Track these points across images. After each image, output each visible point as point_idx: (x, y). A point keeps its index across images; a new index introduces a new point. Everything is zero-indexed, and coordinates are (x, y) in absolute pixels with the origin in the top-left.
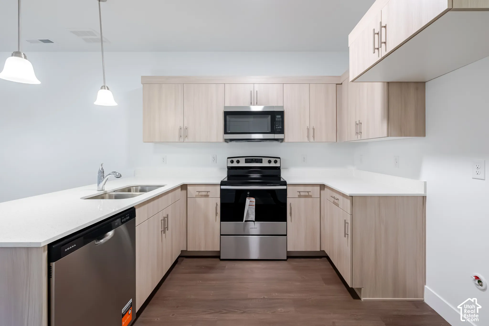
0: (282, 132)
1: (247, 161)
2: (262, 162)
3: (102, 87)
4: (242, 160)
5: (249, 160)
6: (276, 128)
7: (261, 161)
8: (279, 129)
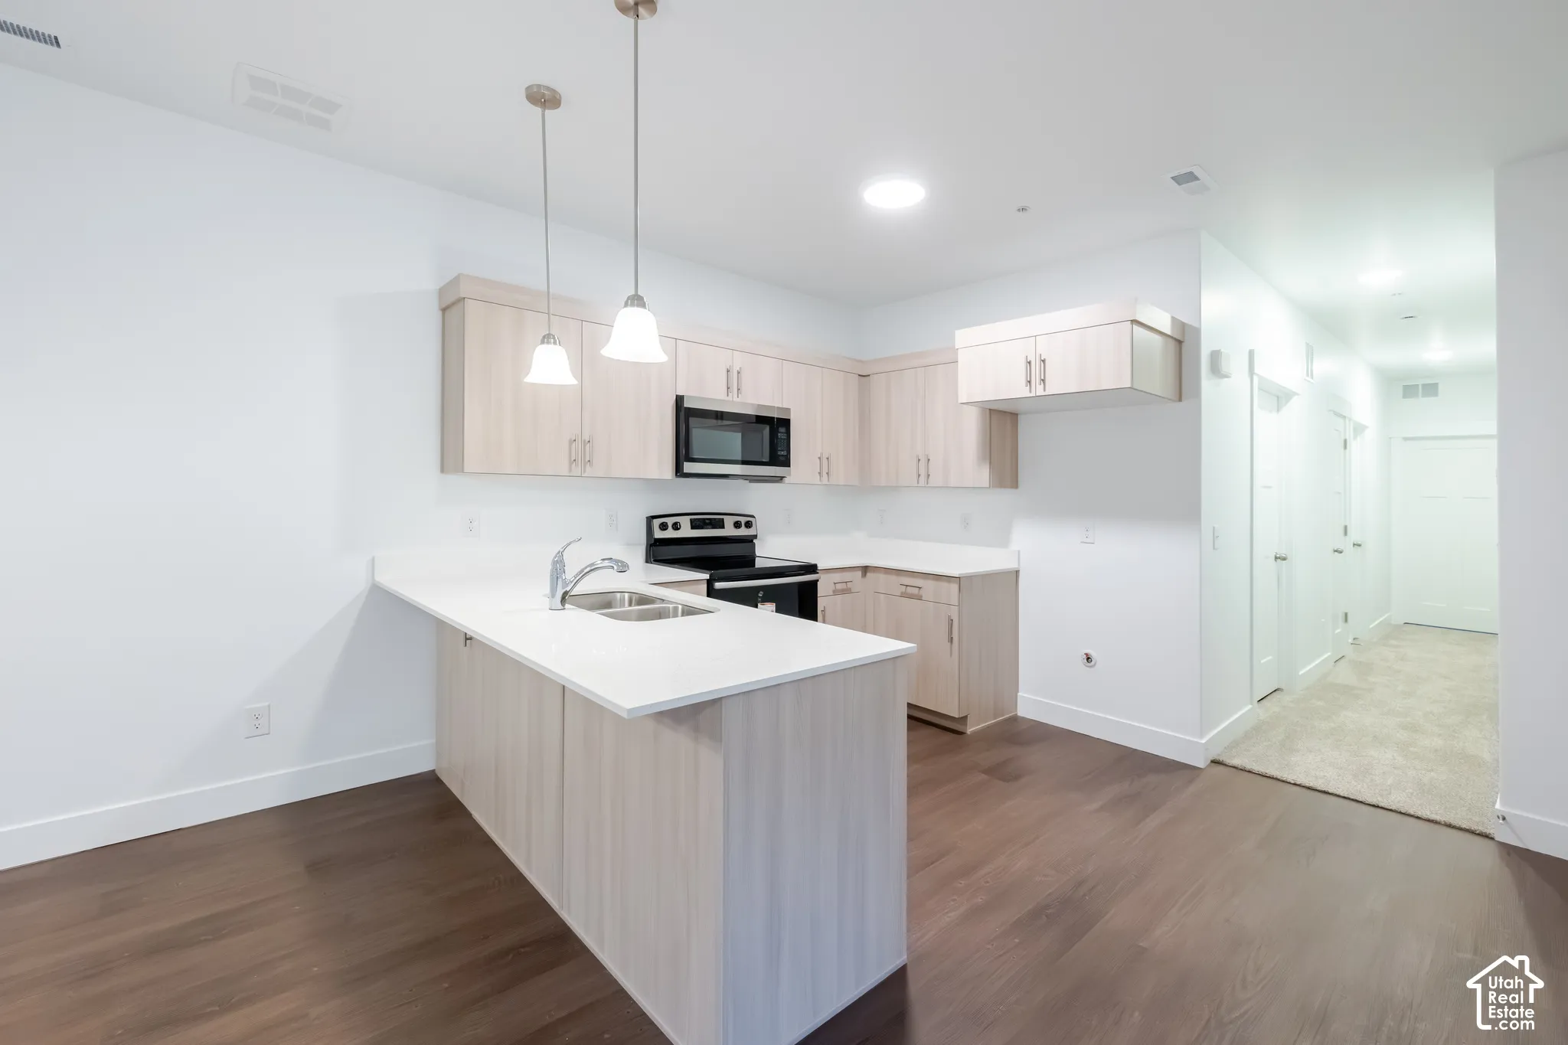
0: (786, 462)
1: (695, 525)
2: (723, 527)
3: (544, 337)
4: (685, 522)
5: (698, 523)
6: (779, 453)
7: (721, 524)
8: (783, 455)
